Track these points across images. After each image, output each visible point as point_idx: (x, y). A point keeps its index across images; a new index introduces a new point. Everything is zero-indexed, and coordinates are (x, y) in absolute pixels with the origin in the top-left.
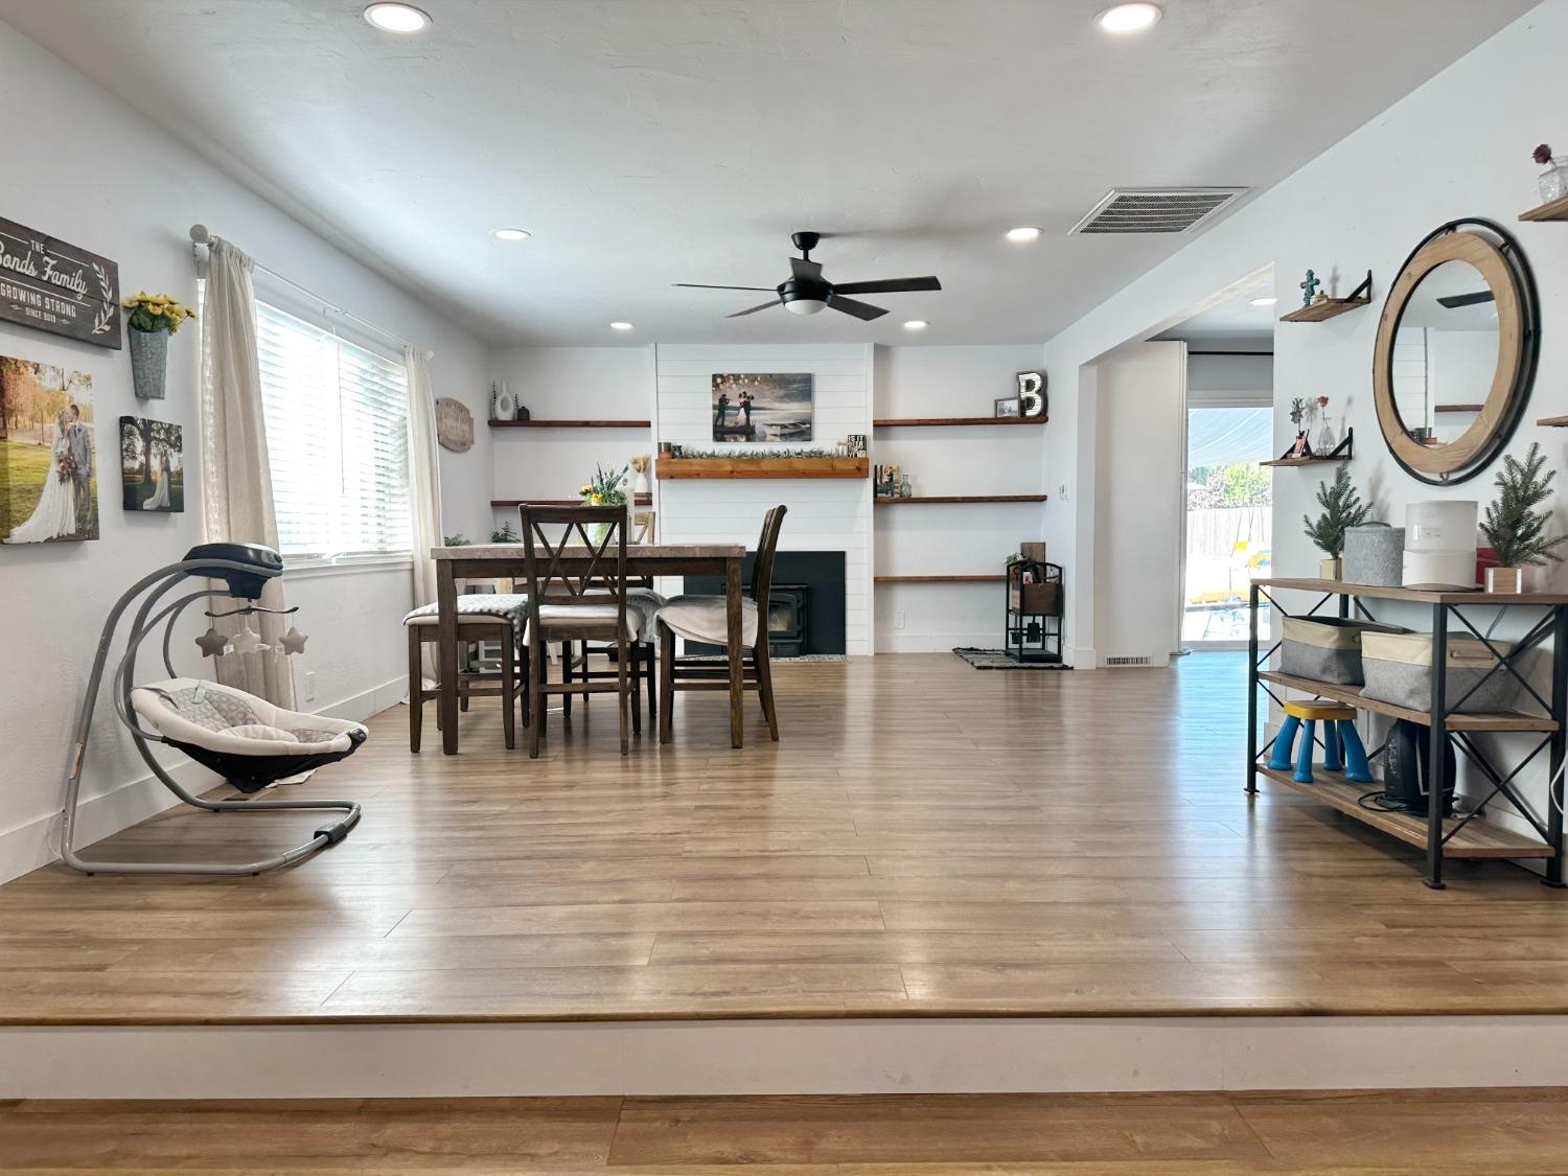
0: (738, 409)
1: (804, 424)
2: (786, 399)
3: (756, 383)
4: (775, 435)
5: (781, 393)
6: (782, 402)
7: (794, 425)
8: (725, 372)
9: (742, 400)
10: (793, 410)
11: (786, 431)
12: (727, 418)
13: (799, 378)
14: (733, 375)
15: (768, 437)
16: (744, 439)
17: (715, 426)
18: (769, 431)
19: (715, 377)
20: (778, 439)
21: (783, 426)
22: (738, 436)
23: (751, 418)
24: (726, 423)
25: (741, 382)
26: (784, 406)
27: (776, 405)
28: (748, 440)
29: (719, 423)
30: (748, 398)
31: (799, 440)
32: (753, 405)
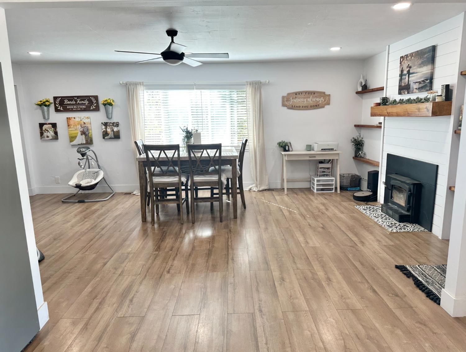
0: (406, 75)
1: (427, 80)
2: (422, 65)
3: (413, 58)
4: (416, 89)
5: (420, 62)
6: (420, 67)
7: (423, 81)
8: (403, 55)
9: (408, 69)
10: (425, 70)
11: (421, 85)
12: (402, 81)
13: (427, 50)
14: (406, 55)
15: (415, 90)
16: (406, 93)
17: (399, 86)
18: (415, 86)
19: (401, 58)
20: (417, 91)
21: (420, 83)
22: (405, 91)
23: (410, 79)
24: (402, 84)
25: (408, 58)
26: (421, 69)
27: (418, 70)
28: (408, 93)
29: (400, 85)
30: (410, 67)
31: (424, 91)
32: (411, 71)
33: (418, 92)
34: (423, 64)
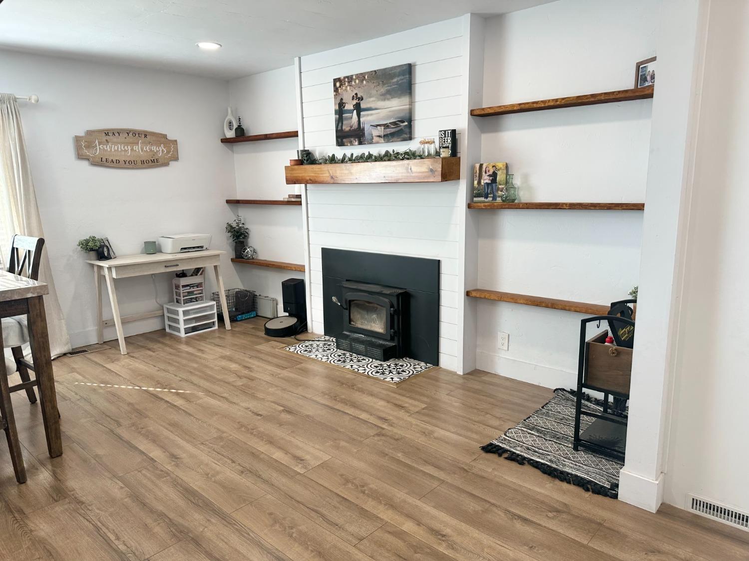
0: (351, 112)
1: (403, 122)
2: (388, 96)
3: (364, 82)
4: (379, 136)
5: (383, 90)
6: (384, 100)
7: (394, 123)
8: (341, 75)
9: (355, 102)
10: (395, 106)
11: (389, 131)
12: (344, 122)
13: (398, 70)
14: (347, 77)
15: (375, 139)
16: (357, 143)
17: (337, 131)
18: (376, 132)
19: (335, 81)
20: (382, 140)
21: (386, 126)
22: (352, 139)
23: (361, 119)
24: (344, 128)
25: (353, 83)
26: (387, 103)
27: (380, 104)
28: (360, 143)
29: (339, 128)
30: (359, 99)
31: (399, 140)
32: (363, 106)
33: (383, 142)
34: (390, 94)
